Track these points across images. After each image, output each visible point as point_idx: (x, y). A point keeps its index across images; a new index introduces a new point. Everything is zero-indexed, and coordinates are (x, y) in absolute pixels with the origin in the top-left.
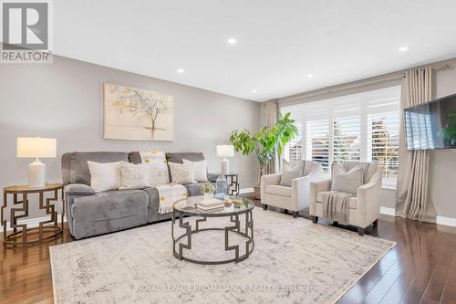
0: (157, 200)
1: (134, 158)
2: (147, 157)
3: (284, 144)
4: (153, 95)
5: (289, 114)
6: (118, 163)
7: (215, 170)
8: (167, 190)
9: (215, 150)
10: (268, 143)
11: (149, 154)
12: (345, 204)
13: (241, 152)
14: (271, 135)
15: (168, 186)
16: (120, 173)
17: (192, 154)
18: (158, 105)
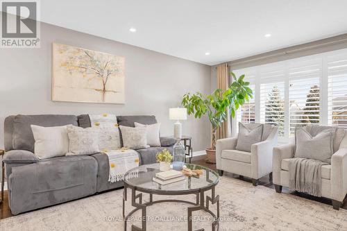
0: (107, 168)
1: (83, 121)
2: (97, 121)
3: (237, 108)
4: (104, 56)
5: (243, 76)
6: (65, 127)
7: (168, 134)
8: (118, 156)
9: (167, 113)
10: (220, 107)
11: (99, 117)
12: (317, 172)
13: (193, 115)
14: (224, 97)
15: (119, 152)
16: (67, 137)
17: (145, 117)
18: (110, 67)
